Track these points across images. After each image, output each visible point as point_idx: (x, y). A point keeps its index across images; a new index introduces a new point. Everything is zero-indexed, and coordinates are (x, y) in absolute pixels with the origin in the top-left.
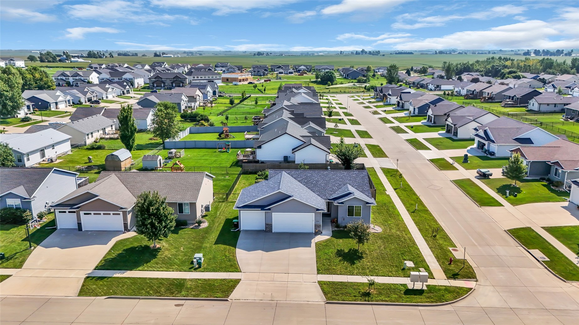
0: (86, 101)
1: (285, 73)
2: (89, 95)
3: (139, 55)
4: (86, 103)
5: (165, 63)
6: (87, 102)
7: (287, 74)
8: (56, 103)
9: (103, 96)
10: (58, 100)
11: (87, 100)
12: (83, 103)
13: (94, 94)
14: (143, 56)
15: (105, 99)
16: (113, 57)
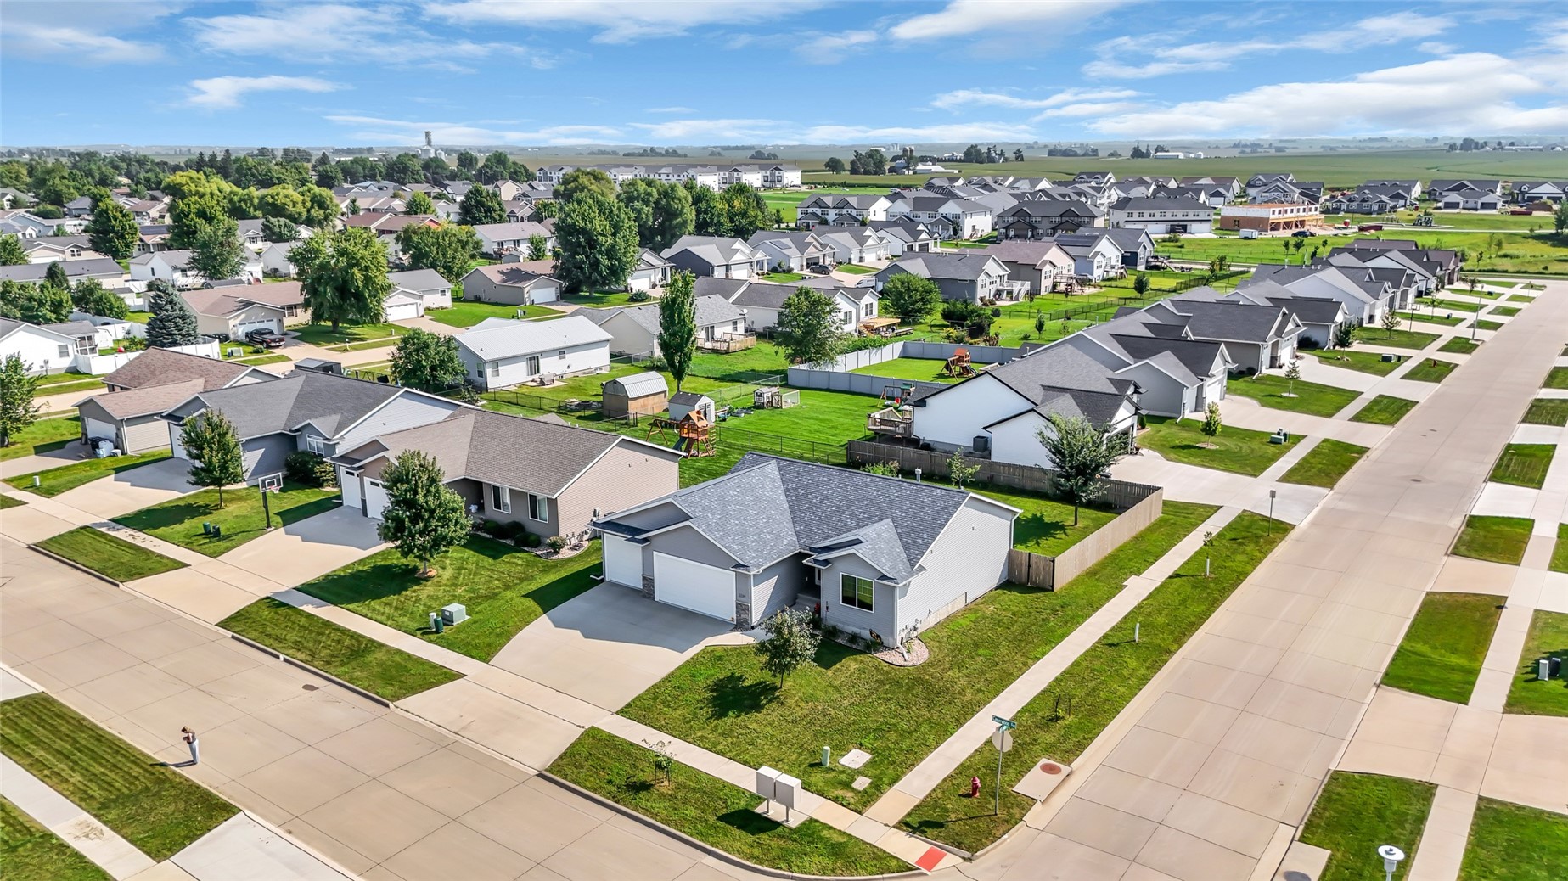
0: (802, 266)
1: (1468, 206)
2: (811, 252)
3: (1101, 154)
4: (802, 270)
5: (1109, 175)
6: (805, 267)
7: (1476, 209)
8: (728, 267)
9: (852, 257)
10: (733, 259)
11: (805, 263)
12: (793, 269)
13: (828, 251)
14: (1112, 155)
15: (854, 262)
16: (1022, 160)
